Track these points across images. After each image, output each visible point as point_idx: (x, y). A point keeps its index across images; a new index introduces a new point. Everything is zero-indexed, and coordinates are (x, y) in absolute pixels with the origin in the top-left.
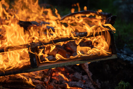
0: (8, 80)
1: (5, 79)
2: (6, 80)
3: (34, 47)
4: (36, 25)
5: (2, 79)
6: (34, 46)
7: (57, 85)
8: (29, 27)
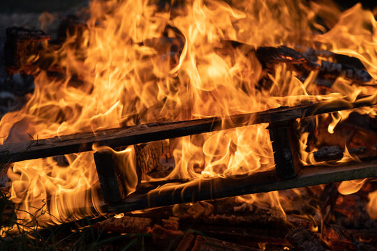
0: (210, 215)
1: (201, 210)
2: (204, 212)
3: (286, 119)
4: (291, 56)
5: (193, 210)
6: (287, 116)
7: (349, 232)
8: (271, 63)
